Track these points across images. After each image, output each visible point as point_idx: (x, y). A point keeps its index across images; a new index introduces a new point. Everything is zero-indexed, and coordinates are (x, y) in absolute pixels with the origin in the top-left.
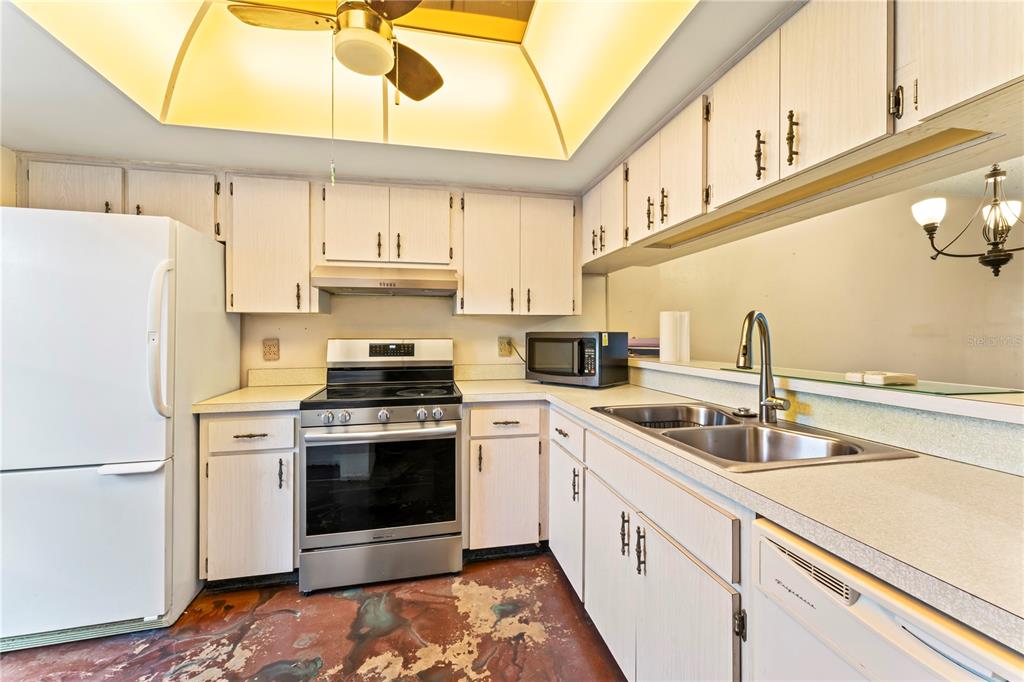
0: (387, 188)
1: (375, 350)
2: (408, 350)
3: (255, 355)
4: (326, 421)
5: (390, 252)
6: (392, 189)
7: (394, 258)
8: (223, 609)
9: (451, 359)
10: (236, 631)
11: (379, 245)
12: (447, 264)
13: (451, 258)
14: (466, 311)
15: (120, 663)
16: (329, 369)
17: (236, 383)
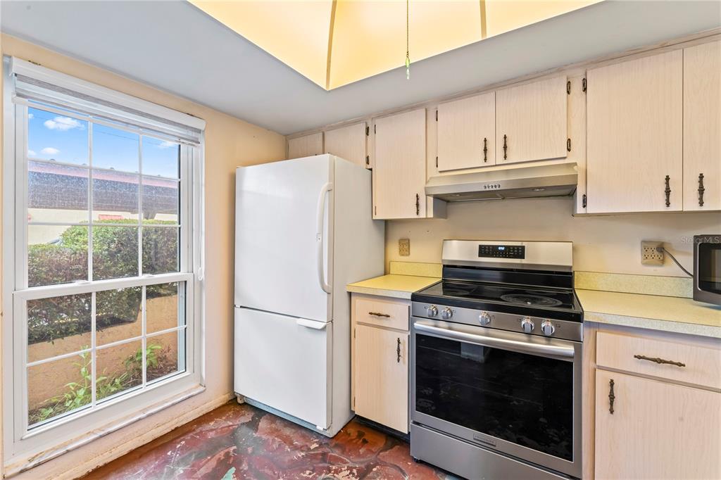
0: (493, 94)
1: (484, 251)
2: (519, 252)
3: (394, 250)
4: (431, 313)
5: (496, 156)
6: (498, 92)
7: (500, 160)
8: (361, 441)
9: (571, 265)
10: (363, 466)
11: (485, 150)
12: (565, 158)
13: (569, 150)
14: (591, 209)
15: (302, 451)
16: (444, 265)
17: (382, 270)
